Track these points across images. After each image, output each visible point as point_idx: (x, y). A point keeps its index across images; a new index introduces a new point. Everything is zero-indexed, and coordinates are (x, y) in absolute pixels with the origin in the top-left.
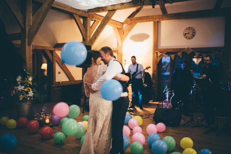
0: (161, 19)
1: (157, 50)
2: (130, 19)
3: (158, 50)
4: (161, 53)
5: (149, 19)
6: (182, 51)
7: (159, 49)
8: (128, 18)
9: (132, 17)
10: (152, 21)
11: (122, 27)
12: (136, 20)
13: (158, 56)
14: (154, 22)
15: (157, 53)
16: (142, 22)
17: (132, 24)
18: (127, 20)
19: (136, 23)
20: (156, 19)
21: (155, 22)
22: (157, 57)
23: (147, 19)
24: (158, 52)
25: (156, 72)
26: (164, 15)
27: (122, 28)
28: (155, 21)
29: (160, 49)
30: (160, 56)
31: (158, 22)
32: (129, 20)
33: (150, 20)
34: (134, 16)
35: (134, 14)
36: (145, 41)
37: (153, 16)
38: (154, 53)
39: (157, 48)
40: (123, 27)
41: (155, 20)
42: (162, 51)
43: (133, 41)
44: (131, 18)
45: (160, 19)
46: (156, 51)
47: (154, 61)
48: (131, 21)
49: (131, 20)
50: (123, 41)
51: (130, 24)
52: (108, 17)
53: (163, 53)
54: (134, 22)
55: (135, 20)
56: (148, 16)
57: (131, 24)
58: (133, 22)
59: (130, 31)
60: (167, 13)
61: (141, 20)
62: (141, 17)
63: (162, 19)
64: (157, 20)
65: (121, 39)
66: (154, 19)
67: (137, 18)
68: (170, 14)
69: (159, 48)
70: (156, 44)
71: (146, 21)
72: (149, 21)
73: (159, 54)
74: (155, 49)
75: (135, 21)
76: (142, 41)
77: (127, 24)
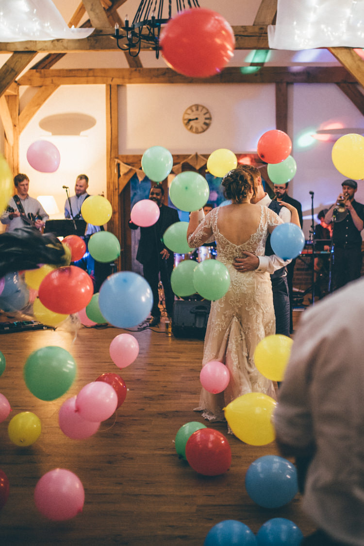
0: (127, 80)
1: (117, 158)
2: (40, 73)
3: (120, 157)
4: (130, 167)
5: (94, 76)
6: (181, 163)
7: (123, 157)
8: (35, 70)
9: (43, 68)
10: (104, 83)
11: (16, 94)
12: (59, 76)
13: (122, 174)
14: (107, 85)
15: (118, 165)
16: (75, 83)
17: (46, 86)
18: (31, 76)
19: (56, 86)
20: (114, 80)
21: (110, 85)
22: (119, 176)
23: (87, 76)
24: (122, 164)
25: (117, 215)
26: (136, 70)
27: (16, 96)
28: (110, 82)
29: (127, 157)
30: (125, 174)
31: (118, 86)
32: (38, 74)
33: (99, 79)
34: (51, 66)
35: (50, 59)
36: (82, 133)
37: (104, 71)
38: (110, 167)
39: (118, 153)
40: (18, 93)
41: (112, 80)
42: (130, 161)
43: (50, 134)
44: (42, 71)
45: (123, 78)
46: (116, 160)
47: (112, 187)
48: (41, 77)
49: (43, 76)
50: (20, 132)
51: (41, 87)
52: (13, 70)
53: (133, 166)
54: (52, 82)
55: (54, 76)
56: (90, 70)
57: (43, 88)
58: (48, 81)
59: (39, 105)
60: (141, 66)
61: (72, 79)
62: (71, 70)
63: (130, 79)
64: (117, 81)
65: (15, 126)
66: (107, 77)
67: (60, 71)
68: (150, 70)
69: (123, 153)
70: (114, 142)
71: (87, 83)
72: (95, 82)
73: (124, 169)
74: (113, 155)
75: (54, 79)
76: (77, 133)
77: (31, 85)
